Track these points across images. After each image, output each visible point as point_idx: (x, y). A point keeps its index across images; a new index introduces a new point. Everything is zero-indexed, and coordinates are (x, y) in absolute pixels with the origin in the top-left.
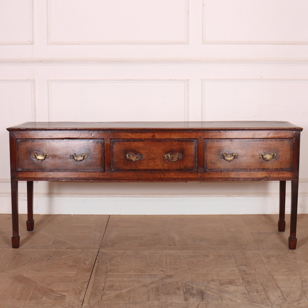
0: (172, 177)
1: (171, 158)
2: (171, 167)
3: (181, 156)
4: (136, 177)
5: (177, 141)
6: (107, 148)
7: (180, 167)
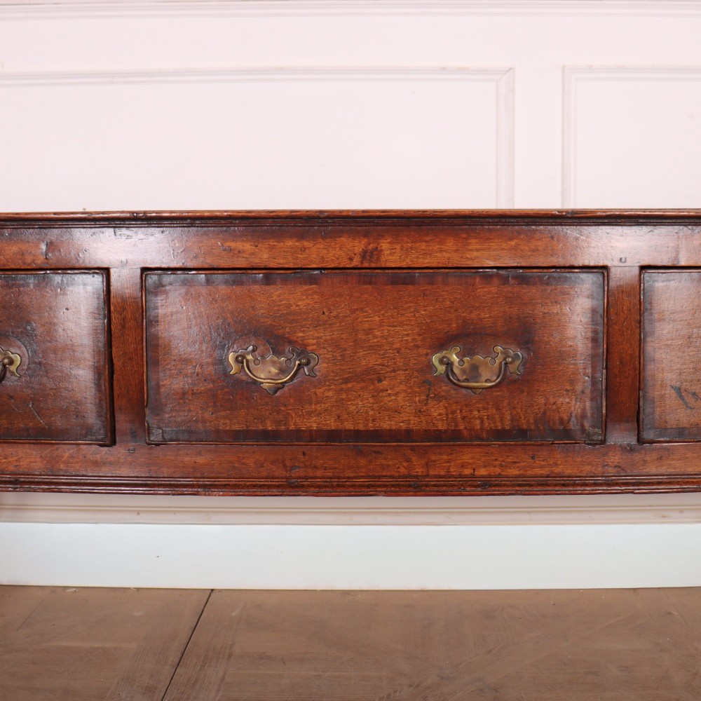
0: (467, 472)
1: (464, 372)
2: (464, 418)
3: (518, 363)
4: (277, 474)
5: (496, 281)
6: (124, 319)
7: (512, 420)
